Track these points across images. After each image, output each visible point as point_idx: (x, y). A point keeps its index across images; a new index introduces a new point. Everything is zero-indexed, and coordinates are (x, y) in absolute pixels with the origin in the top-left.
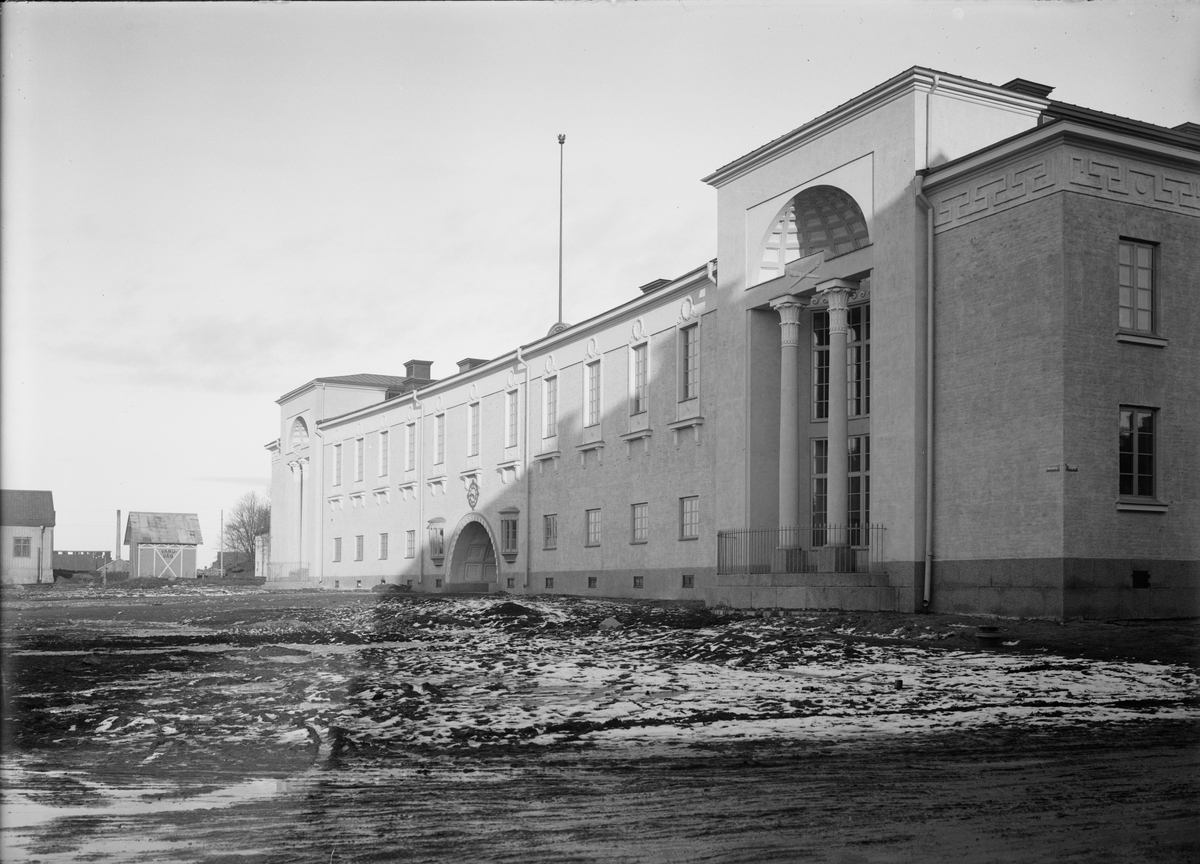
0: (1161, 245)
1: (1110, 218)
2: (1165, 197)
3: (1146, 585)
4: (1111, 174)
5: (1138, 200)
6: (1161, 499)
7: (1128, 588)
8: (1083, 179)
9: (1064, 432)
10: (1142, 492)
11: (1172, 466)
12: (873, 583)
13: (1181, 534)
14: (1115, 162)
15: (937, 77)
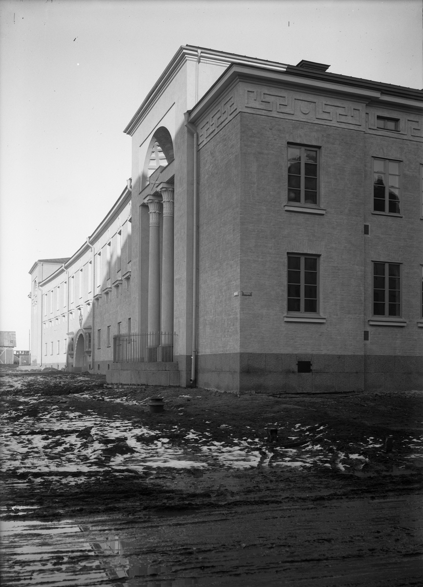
0: (322, 148)
1: (279, 130)
2: (325, 116)
3: (309, 370)
4: (279, 101)
5: (302, 118)
6: (322, 315)
7: (293, 372)
8: (257, 105)
9: (241, 270)
10: (307, 310)
11: (331, 293)
12: (167, 369)
13: (338, 337)
14: (283, 93)
15: (199, 51)
